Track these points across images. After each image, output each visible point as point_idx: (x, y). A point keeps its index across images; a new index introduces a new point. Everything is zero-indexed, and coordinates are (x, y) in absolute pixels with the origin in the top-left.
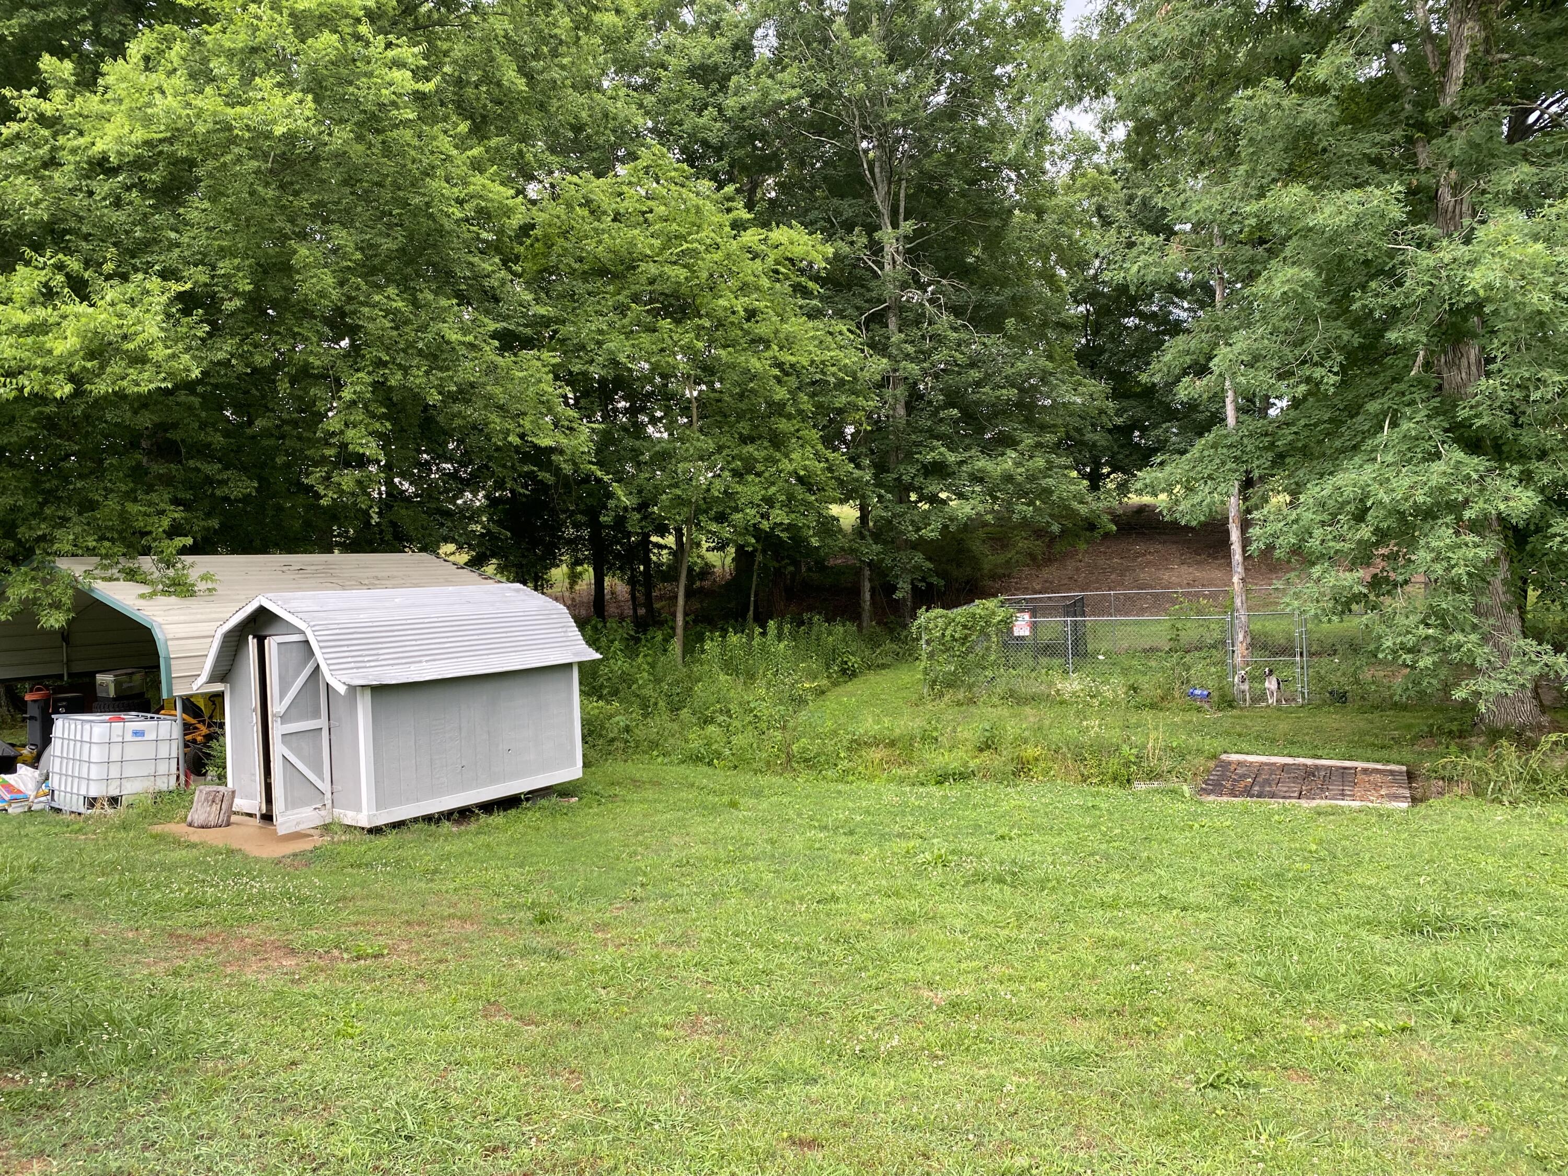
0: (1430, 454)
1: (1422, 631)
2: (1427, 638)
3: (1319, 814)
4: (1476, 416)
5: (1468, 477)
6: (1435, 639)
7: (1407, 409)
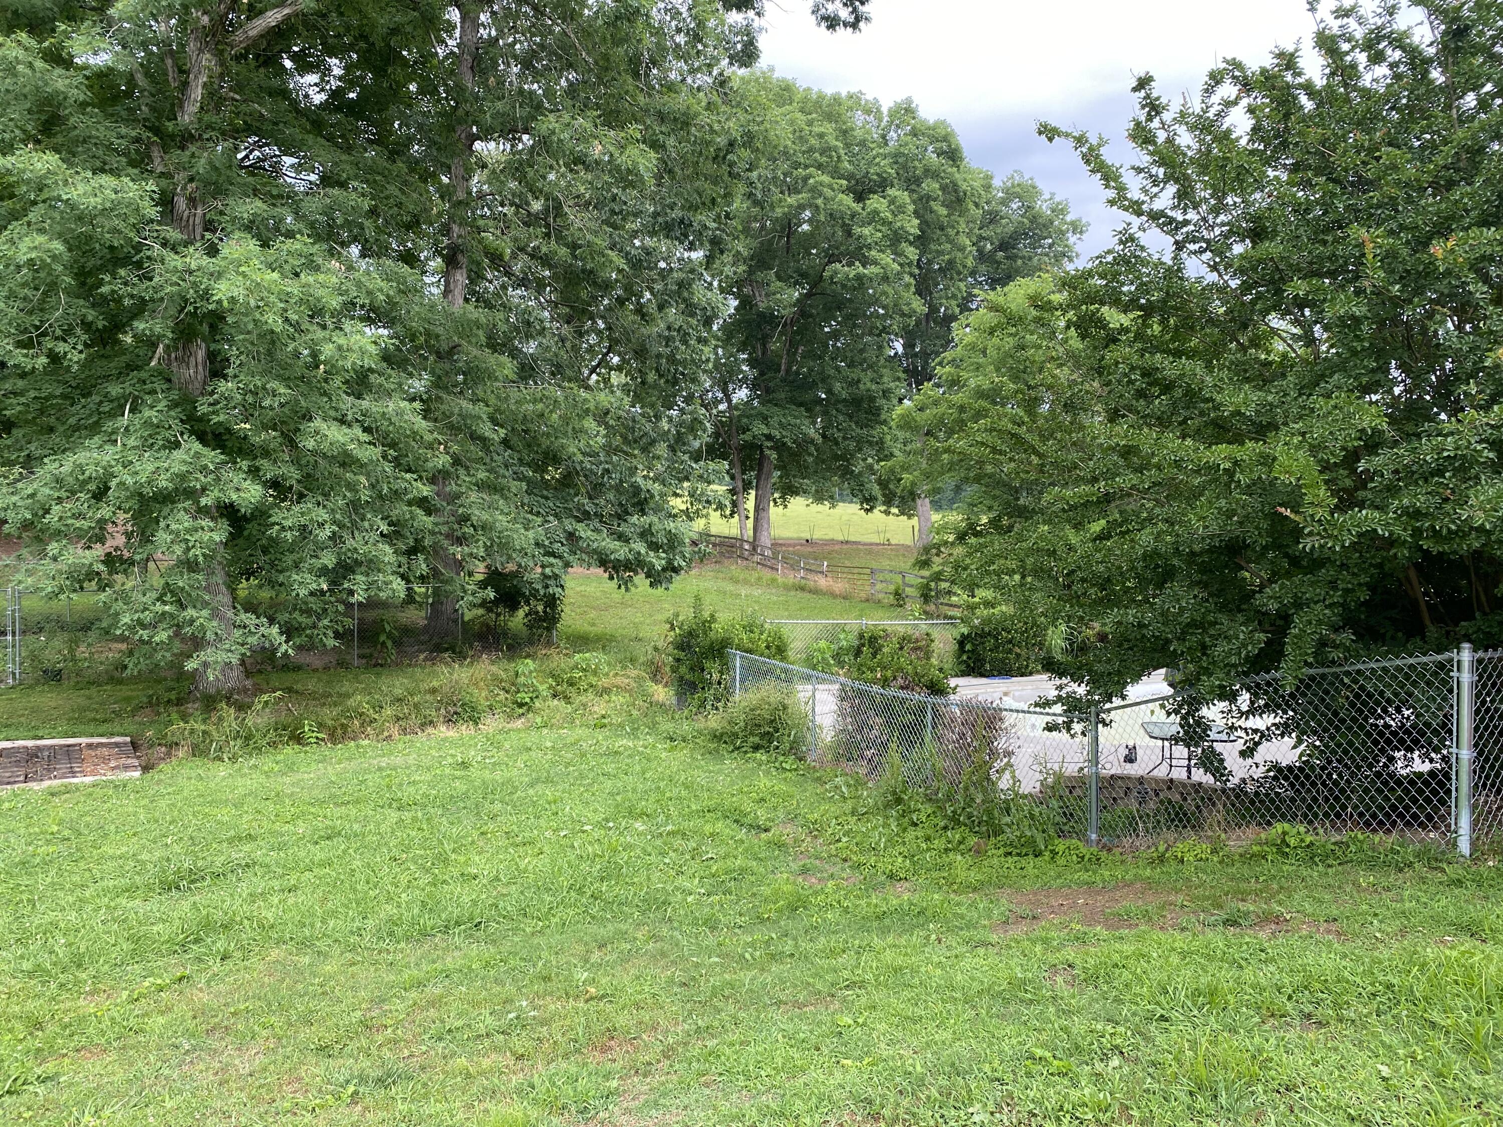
0: (169, 442)
1: (159, 607)
2: (164, 613)
3: (53, 795)
4: (214, 413)
5: (205, 467)
6: (171, 615)
7: (147, 397)
